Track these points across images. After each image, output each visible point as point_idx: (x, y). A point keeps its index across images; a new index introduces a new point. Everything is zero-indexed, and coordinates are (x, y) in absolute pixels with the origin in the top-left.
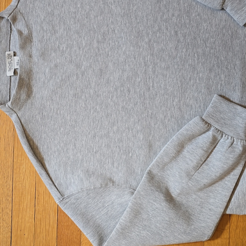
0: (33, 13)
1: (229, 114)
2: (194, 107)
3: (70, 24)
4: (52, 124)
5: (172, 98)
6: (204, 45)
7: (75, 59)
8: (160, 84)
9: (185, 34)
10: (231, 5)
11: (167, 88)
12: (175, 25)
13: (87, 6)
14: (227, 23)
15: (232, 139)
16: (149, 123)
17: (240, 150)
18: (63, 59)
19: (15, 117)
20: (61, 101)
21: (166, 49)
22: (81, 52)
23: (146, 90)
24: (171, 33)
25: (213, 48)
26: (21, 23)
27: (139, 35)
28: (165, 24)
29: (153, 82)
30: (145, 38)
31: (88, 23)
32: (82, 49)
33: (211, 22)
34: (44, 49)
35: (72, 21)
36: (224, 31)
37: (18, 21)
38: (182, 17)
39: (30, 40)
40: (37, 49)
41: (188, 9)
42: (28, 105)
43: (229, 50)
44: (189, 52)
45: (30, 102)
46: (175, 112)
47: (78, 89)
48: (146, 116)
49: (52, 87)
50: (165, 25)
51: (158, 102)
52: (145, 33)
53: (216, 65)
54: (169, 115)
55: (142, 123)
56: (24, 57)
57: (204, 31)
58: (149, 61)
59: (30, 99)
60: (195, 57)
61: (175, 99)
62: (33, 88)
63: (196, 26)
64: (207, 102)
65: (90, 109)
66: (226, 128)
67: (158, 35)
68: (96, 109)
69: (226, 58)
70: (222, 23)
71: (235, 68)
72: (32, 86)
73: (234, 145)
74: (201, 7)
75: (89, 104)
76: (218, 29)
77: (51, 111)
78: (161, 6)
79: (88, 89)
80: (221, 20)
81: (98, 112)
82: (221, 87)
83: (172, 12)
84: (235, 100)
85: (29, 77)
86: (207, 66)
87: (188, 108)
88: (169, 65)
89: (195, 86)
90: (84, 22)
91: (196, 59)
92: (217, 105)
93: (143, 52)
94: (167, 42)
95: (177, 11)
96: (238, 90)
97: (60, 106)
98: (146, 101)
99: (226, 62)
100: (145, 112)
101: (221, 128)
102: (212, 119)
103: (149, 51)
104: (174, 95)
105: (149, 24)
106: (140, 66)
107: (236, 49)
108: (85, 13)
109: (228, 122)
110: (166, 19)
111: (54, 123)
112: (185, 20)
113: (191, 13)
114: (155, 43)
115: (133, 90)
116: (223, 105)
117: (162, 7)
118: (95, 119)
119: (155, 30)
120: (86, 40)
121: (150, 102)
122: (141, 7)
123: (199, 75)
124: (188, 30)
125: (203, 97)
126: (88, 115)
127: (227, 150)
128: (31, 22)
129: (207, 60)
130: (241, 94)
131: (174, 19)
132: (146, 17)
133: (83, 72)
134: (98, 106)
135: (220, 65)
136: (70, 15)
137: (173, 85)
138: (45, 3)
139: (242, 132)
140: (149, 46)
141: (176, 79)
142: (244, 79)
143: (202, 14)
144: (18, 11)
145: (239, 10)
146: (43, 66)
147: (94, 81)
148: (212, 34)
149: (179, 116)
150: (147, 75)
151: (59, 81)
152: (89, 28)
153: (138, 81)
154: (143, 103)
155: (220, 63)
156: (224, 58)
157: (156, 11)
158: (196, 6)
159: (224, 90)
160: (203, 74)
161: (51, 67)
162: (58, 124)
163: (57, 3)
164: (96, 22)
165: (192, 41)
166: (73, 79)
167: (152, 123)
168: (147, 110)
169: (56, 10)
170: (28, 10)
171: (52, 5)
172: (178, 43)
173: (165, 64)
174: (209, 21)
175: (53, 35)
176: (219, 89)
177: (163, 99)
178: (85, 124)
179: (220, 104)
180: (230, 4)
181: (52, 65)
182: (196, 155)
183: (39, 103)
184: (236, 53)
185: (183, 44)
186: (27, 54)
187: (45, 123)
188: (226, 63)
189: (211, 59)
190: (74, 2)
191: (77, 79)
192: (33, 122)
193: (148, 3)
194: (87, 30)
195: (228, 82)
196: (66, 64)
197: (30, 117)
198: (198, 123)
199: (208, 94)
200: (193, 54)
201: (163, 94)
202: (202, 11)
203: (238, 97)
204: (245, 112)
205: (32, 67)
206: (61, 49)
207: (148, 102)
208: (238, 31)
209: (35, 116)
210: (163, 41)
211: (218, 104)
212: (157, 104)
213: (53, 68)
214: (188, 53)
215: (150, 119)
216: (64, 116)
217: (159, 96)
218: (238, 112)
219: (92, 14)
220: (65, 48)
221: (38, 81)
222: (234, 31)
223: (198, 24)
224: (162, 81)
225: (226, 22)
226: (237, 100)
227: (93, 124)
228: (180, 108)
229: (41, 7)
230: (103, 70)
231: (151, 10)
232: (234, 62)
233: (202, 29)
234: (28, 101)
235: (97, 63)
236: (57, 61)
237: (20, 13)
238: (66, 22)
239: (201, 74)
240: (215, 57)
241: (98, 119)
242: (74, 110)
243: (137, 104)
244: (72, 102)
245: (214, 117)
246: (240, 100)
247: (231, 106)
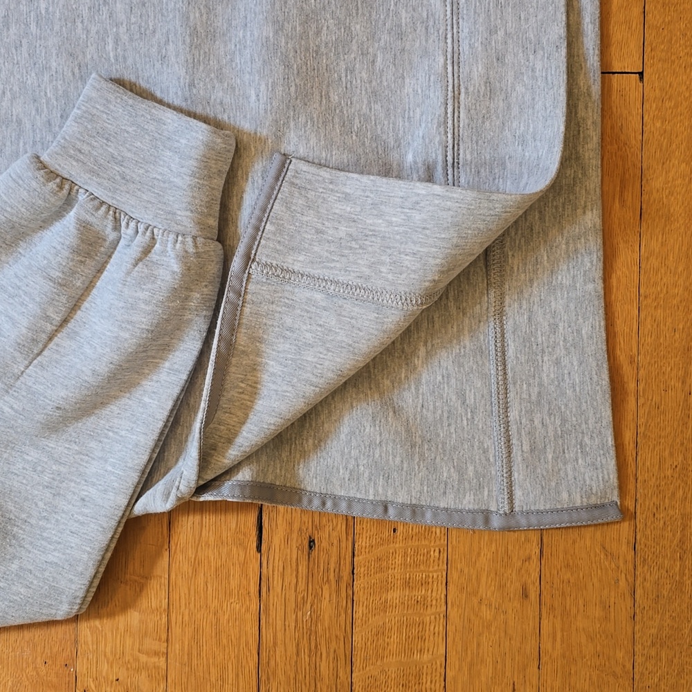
1: (139, 143)
2: (28, 126)
15: (148, 233)
17: (174, 273)
66: (128, 196)
73: (154, 256)
82: (116, 49)
84: (171, 95)
87: (9, 131)
89: (24, 48)
92: (95, 111)
96: (177, 56)
101: (110, 194)
102: (75, 163)
109: (136, 170)
116: (115, 109)
123: (36, 4)
125: (56, 89)
127: (128, 273)
130: (186, 73)
139: (184, 205)
142: (197, 15)
159: (130, 62)
176: (112, 55)
179: (104, 105)
182: (27, 299)
195: (140, 27)
198: (20, 177)
199: (74, 74)
203: (177, 84)
204: (186, 131)
211: (98, 107)
218: (166, 133)
226: (176, 93)
245: (83, 153)
246: (187, 94)
247: (142, 113)
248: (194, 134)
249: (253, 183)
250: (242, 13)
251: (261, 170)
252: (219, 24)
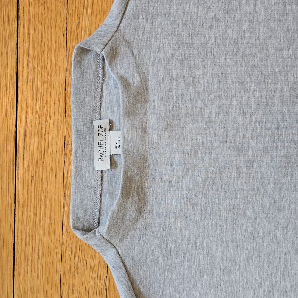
0: (150, 40)
3: (226, 64)
4: (186, 267)
7: (233, 135)
13: (261, 29)
18: (210, 135)
19: (113, 255)
20: (205, 221)
22: (246, 122)
26: (125, 62)
31: (264, 61)
32: (250, 115)
34: (173, 115)
35: (231, 59)
37: (119, 58)
39: (143, 97)
40: (158, 116)
42: (138, 230)
45: (143, 223)
47: (238, 195)
49: (187, 192)
56: (132, 133)
59: (143, 216)
62: (148, 194)
65: (263, 237)
68: (275, 236)
72: (146, 190)
75: (262, 225)
77: (183, 240)
79: (259, 196)
81: (278, 244)
85: (141, 172)
90: (253, 61)
97: (201, 230)
108: (257, 41)
111: (188, 264)
118: (273, 257)
120: (258, 98)
126: (258, 247)
128: (146, 59)
133: (249, 162)
134: (280, 229)
136: (227, 46)
138: (175, 21)
144: (121, 38)
146: (168, 149)
147: (272, 179)
151: (200, 181)
152: (264, 72)
161: (185, 151)
162: (197, 266)
163: (200, 22)
164: (280, 61)
166: (229, 176)
169: (199, 36)
170: (141, 35)
171: (191, 26)
175: (190, 86)
178: (252, 265)
181: (188, 148)
183: (160, 224)
186: (138, 127)
187: (171, 264)
190: (236, 19)
191: (238, 176)
192: (149, 263)
194: (260, 77)
196: (216, 145)
197: (142, 254)
205: (147, 151)
206: (206, 116)
209: (152, 252)
213: (190, 153)
216: (211, 251)
219: (271, 45)
220: (214, 114)
221: (157, 180)
227: (269, 267)
229: (168, 29)
230: (291, 159)
234: (138, 223)
235: (279, 143)
236: (196, 139)
237: (124, 42)
238: (218, 60)
241: (279, 256)
242: (230, 237)
244: (227, 222)
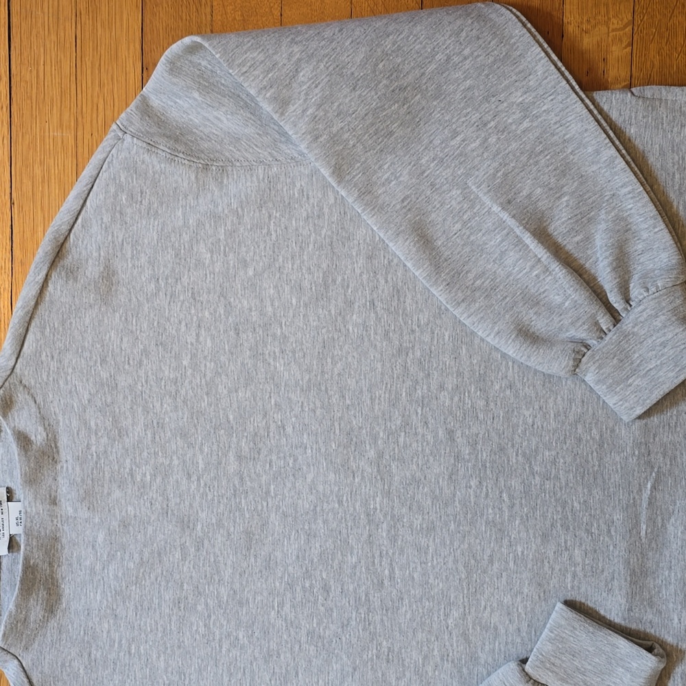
0: (58, 383)
1: (597, 660)
2: (503, 631)
3: (163, 412)
4: (117, 682)
5: (445, 609)
6: (527, 469)
7: (176, 504)
8: (409, 571)
9: (474, 437)
10: (597, 371)
11: (428, 583)
12: (447, 412)
13: (208, 364)
14: (588, 409)
16: (382, 675)
18: (144, 505)
19: (15, 669)
20: (141, 620)
21: (425, 479)
22: (193, 487)
23: (373, 587)
24: (436, 436)
25: (552, 477)
26: (25, 413)
27: (352, 440)
28: (419, 411)
29: (391, 564)
30: (368, 448)
31: (213, 407)
32: (196, 478)
33: (544, 406)
34: (92, 480)
35: (169, 405)
36: (579, 431)
37: (16, 407)
38: (465, 393)
39: (51, 458)
40: (71, 482)
41: (482, 372)
42: (49, 634)
43: (594, 482)
44: (487, 486)
45: (56, 624)
46: (452, 646)
47: (185, 585)
48: (375, 657)
49: (115, 583)
50: (420, 413)
51: (405, 619)
52: (367, 435)
53: (559, 525)
54: (436, 652)
55: (363, 676)
56: (36, 506)
57: (525, 431)
58: (378, 511)
59: (55, 616)
60: (504, 500)
61: (451, 610)
62: (63, 586)
63: (503, 417)
64: (538, 619)
65: (220, 640)
67: (401, 440)
68: (237, 638)
69: (586, 506)
70: (573, 409)
71: (609, 531)
72: (60, 581)
74: (516, 367)
75: (218, 625)
76: (563, 423)
77: (112, 646)
78: (410, 363)
79: (213, 586)
80: (571, 401)
81: (241, 649)
82: (573, 582)
83: (437, 378)
85: (50, 558)
86: (535, 526)
87: (488, 634)
88: (433, 523)
89: (504, 579)
90: (199, 406)
91: (505, 509)
92: (564, 635)
93: (364, 487)
94: (428, 461)
95: (452, 377)
96: (620, 590)
97: (136, 633)
98: (373, 617)
99: (587, 514)
100: (370, 645)
102: (550, 674)
103: (379, 485)
104: (450, 600)
105: (376, 411)
106: (355, 525)
107: (612, 480)
108: (203, 381)
110: (423, 397)
111: (120, 678)
112: (474, 401)
113: (490, 383)
114: (393, 463)
115: (337, 587)
116: (579, 634)
117: (411, 365)
118: (234, 667)
119: (393, 427)
120: (207, 455)
121: (385, 618)
122: (356, 367)
123: (514, 548)
124: (483, 426)
125: (526, 607)
126: (214, 654)
128: (54, 407)
129: (534, 509)
130: (627, 601)
131: (445, 398)
132: (369, 390)
133: (198, 540)
134: (242, 629)
135: (570, 525)
136: (163, 387)
137: (446, 576)
138: (90, 358)
140: (378, 471)
141: (453, 558)
142: (635, 560)
143: (519, 385)
144: (17, 383)
145: (618, 384)
146: (88, 526)
147: (229, 563)
148: (547, 438)
149: (463, 657)
150: (375, 546)
151: (132, 567)
152: (214, 420)
153: (352, 563)
154: (364, 621)
155: (570, 517)
156: (580, 503)
157: (395, 376)
158: (504, 363)
159: (583, 590)
160: (525, 546)
161: (111, 527)
162: (132, 681)
163: (125, 357)
164: (235, 406)
165: (493, 455)
166: (171, 559)
167: (392, 676)
168: (377, 641)
169: (124, 375)
170: (45, 377)
171: (113, 363)
172: (457, 463)
173: (423, 519)
174: (538, 402)
175: (115, 441)
176: (569, 585)
177: (418, 611)
178: (207, 679)
179: (572, 631)
180: (593, 368)
181: (115, 524)
183: (81, 626)
184: (611, 490)
185: (470, 464)
186: (44, 497)
187: (97, 679)
188: (585, 518)
189: (546, 507)
190: (173, 353)
191: (184, 559)
192: (65, 678)
193: (374, 356)
194: (208, 427)
195: (592, 567)
196: (153, 518)
197: (55, 665)
199: (540, 597)
200: (498, 492)
201: (418, 596)
202: (519, 376)
203: (619, 608)
205: (59, 529)
206: (139, 480)
207: (378, 618)
208: (617, 430)
209: (70, 663)
210: (416, 457)
211: (567, 632)
212: (405, 623)
213: (117, 530)
214: (484, 489)
215: (385, 664)
216: (150, 660)
217: (409, 602)
219: (222, 385)
220: (149, 477)
221: (74, 566)
222: (606, 429)
223: (511, 410)
224: (414, 562)
225: (586, 406)
226: (617, 615)
227: (230, 681)
228: (465, 636)
229: (81, 368)
230: (254, 535)
231: (382, 374)
232: (607, 516)
233: (521, 423)
234: (49, 624)
235: (237, 514)
236: (127, 511)
237: (22, 388)
238: (151, 406)
239: (519, 546)
240: (556, 500)
241: (242, 666)
242: (177, 641)
243: (348, 624)
244: (170, 620)
245: (556, 666)
246: (626, 616)
247: (600, 639)
248: (645, 662)
249: (674, 681)
250: (668, 558)
251: (680, 673)
252: (651, 566)
